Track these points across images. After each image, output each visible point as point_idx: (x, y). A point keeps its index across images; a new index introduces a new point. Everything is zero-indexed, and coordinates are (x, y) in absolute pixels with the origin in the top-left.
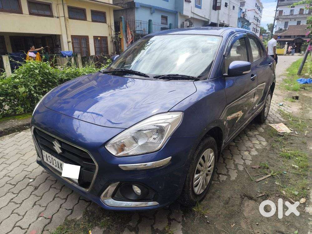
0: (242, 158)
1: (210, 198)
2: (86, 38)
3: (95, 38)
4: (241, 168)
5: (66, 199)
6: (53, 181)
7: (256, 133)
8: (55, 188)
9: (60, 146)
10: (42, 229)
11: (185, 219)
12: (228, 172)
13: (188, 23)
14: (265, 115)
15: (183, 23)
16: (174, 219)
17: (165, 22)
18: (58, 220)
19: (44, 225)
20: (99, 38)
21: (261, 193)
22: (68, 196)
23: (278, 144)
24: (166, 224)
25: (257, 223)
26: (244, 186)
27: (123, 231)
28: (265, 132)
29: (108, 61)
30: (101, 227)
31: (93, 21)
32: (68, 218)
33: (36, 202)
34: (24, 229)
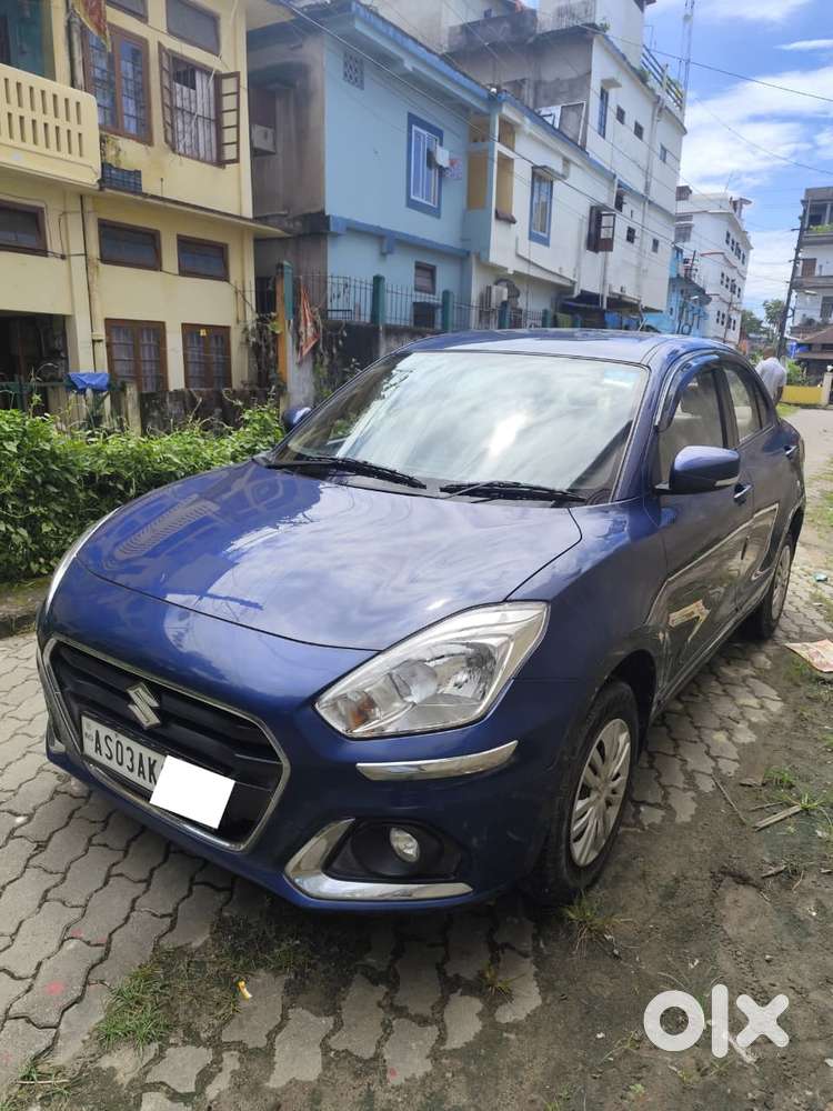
0: (708, 753)
1: (617, 878)
2: (157, 330)
3: (189, 330)
4: (707, 785)
5: (148, 881)
6: (94, 822)
7: (748, 671)
8: (105, 845)
9: (155, 704)
10: (82, 979)
11: (542, 945)
12: (665, 797)
13: (506, 290)
14: (775, 614)
15: (489, 289)
16: (507, 945)
17: (426, 283)
18: (132, 949)
19: (87, 965)
20: (203, 333)
21: (774, 864)
22: (151, 875)
23: (818, 708)
24: (487, 961)
25: (768, 957)
26: (721, 842)
27: (347, 983)
28: (776, 667)
29: (246, 417)
30: (277, 971)
31: (184, 272)
32: (163, 942)
33: (47, 891)
34: (20, 979)
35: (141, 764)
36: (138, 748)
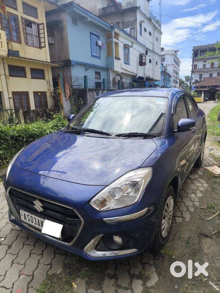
0: (190, 200)
1: (173, 239)
2: (26, 94)
3: (35, 93)
4: (192, 210)
5: (42, 254)
6: (24, 238)
7: (197, 176)
8: (28, 245)
9: (42, 205)
10: (27, 287)
11: (156, 262)
12: (182, 214)
13: (119, 77)
14: (202, 160)
15: (115, 77)
16: (146, 263)
17: (98, 77)
18: (40, 276)
19: (27, 282)
20: (39, 94)
21: (214, 231)
22: (43, 252)
23: (217, 185)
24: (141, 268)
25: (217, 258)
26: (198, 226)
27: (103, 279)
28: (204, 174)
29: (54, 117)
30: (83, 278)
31: (33, 78)
32: (49, 273)
33: (13, 261)
34: (8, 289)
35: (39, 222)
36: (37, 218)
